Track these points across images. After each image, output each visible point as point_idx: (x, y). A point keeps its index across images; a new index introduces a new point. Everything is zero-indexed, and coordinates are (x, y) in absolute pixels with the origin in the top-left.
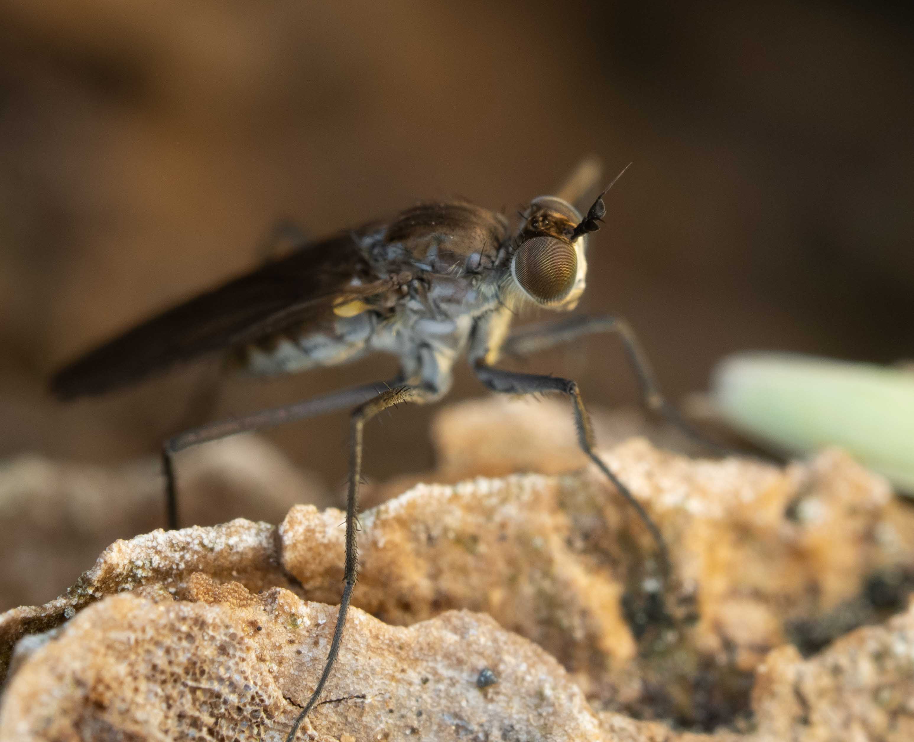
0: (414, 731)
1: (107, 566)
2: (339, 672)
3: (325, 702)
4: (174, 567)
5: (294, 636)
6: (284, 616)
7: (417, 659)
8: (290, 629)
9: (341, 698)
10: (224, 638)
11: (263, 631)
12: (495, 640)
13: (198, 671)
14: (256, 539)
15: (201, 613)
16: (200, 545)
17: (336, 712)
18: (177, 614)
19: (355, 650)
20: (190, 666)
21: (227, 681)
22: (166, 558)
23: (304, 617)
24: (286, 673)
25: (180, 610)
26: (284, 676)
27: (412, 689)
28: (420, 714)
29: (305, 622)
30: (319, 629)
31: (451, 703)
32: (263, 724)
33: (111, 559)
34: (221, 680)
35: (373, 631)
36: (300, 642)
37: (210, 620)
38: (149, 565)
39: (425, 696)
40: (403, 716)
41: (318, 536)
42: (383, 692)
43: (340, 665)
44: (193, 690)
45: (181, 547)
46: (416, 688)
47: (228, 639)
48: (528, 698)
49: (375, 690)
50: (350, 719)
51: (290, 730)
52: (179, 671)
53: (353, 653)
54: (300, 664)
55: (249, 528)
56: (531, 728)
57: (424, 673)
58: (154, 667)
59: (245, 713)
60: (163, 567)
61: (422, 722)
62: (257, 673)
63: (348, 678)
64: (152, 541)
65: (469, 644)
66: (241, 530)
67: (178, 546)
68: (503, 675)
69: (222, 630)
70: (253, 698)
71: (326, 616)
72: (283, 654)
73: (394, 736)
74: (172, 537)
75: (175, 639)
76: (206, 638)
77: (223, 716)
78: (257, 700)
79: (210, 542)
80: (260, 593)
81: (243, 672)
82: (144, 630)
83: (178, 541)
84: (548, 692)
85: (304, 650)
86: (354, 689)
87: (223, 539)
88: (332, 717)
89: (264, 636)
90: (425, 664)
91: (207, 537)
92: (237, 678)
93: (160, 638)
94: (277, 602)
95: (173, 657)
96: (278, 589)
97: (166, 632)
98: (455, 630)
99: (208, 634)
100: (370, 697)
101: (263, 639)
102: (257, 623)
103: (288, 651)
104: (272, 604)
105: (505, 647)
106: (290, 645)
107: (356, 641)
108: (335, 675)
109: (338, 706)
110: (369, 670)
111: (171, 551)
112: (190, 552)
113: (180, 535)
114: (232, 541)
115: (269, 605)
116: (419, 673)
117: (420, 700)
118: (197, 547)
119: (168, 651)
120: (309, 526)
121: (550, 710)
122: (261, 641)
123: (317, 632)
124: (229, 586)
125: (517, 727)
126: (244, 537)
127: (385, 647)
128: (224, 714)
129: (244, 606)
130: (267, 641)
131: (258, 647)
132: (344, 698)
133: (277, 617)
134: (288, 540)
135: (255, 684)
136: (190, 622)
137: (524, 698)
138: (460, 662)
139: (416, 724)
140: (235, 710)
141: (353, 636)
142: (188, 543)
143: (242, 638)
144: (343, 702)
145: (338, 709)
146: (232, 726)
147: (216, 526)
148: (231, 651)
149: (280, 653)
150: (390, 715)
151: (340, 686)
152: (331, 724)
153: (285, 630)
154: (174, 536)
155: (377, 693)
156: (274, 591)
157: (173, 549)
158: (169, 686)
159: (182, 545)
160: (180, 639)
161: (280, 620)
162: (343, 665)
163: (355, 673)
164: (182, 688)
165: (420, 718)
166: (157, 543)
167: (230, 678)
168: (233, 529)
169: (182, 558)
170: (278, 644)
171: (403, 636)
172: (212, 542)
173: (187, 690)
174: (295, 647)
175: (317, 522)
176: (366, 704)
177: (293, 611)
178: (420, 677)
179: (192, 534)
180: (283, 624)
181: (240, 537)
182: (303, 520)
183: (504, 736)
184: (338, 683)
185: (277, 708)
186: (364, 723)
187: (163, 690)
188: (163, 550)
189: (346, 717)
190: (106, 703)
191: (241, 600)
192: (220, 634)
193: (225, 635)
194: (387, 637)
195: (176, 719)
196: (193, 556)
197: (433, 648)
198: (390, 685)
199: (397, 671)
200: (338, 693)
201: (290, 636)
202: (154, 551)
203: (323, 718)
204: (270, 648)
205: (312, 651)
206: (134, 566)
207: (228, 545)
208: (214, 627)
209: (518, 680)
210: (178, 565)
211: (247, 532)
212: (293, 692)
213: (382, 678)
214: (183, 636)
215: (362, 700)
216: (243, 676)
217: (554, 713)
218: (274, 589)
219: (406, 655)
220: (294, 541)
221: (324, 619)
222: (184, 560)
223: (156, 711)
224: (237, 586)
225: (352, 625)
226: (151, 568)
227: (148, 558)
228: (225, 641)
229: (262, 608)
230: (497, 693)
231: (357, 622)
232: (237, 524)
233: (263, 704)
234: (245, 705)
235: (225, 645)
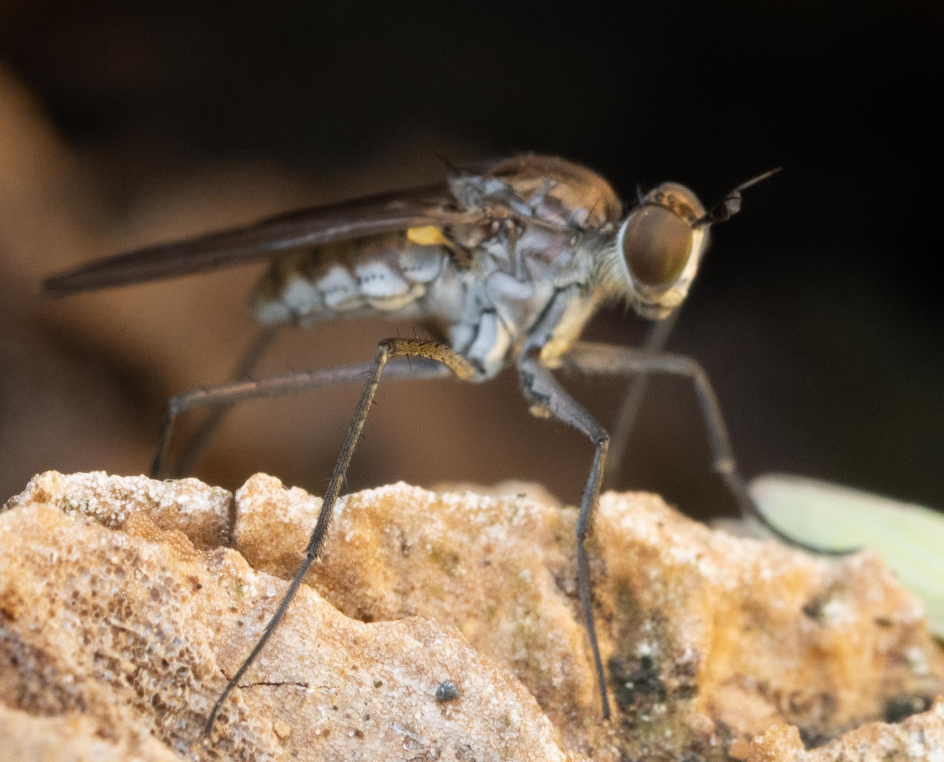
0: (358, 734)
1: (38, 490)
2: (282, 654)
3: (263, 684)
4: (113, 517)
5: (237, 604)
6: (229, 580)
7: (372, 659)
8: (234, 596)
9: (281, 681)
10: (158, 581)
11: (203, 590)
12: (463, 656)
13: (123, 613)
14: (209, 503)
15: (136, 546)
16: (145, 497)
17: (273, 697)
18: (110, 542)
19: (304, 634)
20: (116, 603)
21: (155, 627)
22: (104, 504)
23: (251, 585)
24: (223, 642)
25: (113, 537)
26: (220, 646)
27: (361, 690)
28: (367, 718)
29: (251, 591)
30: (266, 602)
31: (404, 713)
32: (189, 685)
33: (43, 484)
34: (149, 625)
35: (327, 616)
36: (244, 613)
37: (145, 557)
38: (84, 508)
39: (375, 701)
40: (348, 716)
41: (278, 512)
42: (328, 686)
43: (285, 646)
44: (117, 630)
45: (123, 495)
46: (368, 688)
47: (162, 583)
48: (491, 721)
49: (319, 682)
50: (287, 707)
51: (217, 698)
52: (104, 604)
53: (300, 636)
54: (239, 637)
55: (202, 490)
56: (489, 750)
57: (378, 676)
58: (76, 594)
59: (170, 669)
60: (100, 514)
61: (368, 727)
62: (191, 629)
63: (291, 661)
64: (93, 481)
65: (433, 654)
66: (193, 489)
67: (120, 493)
68: (466, 694)
69: (158, 571)
70: (182, 654)
71: (276, 590)
72: (222, 621)
73: (334, 735)
74: (115, 482)
75: (104, 569)
76: (139, 576)
77: (144, 666)
78: (186, 657)
79: (157, 495)
80: (206, 550)
81: (174, 623)
82: (69, 551)
83: (120, 488)
84: (514, 717)
85: (247, 621)
86: (297, 675)
87: (172, 495)
88: (267, 700)
89: (204, 597)
90: (380, 666)
91: (154, 489)
92: (167, 627)
93: (86, 564)
94: (223, 562)
95: (98, 588)
96: (226, 550)
97: (94, 558)
98: (419, 637)
99: (141, 572)
100: (313, 687)
101: (202, 600)
102: (198, 580)
103: (228, 620)
104: (218, 565)
105: (473, 665)
106: (231, 613)
107: (306, 623)
108: (277, 657)
109: (276, 690)
110: (316, 658)
111: (111, 497)
112: (133, 503)
113: (124, 481)
114: (182, 500)
115: (213, 566)
116: (373, 675)
117: (369, 704)
118: (141, 499)
119: (93, 581)
120: (270, 499)
121: (515, 735)
122: (200, 602)
123: (264, 606)
124: (172, 534)
125: (475, 748)
126: (196, 498)
127: (338, 637)
128: (148, 664)
129: (185, 560)
130: (205, 603)
131: (196, 607)
132: (284, 683)
133: (221, 579)
134: (244, 507)
135: (187, 639)
136: (123, 555)
137: (486, 720)
138: (420, 670)
139: (360, 728)
140: (160, 664)
141: (303, 617)
142: (132, 492)
143: (178, 586)
144: (282, 686)
145: (276, 693)
146: (153, 680)
147: (165, 481)
148: (164, 598)
149: (218, 619)
150: (333, 711)
151: (281, 668)
152: (266, 708)
153: (228, 595)
154: (118, 481)
155: (322, 685)
156: (222, 551)
157: (114, 495)
158: (90, 619)
159: (125, 493)
160: (109, 571)
161: (225, 583)
162: (288, 647)
163: (301, 658)
164: (104, 625)
165: (368, 722)
166: (97, 484)
167: (158, 626)
168: (184, 487)
169: (123, 508)
170: (217, 609)
171: (361, 631)
172: (158, 496)
173: (109, 628)
174: (236, 617)
175: (280, 497)
176: (308, 693)
177: (240, 576)
178: (372, 680)
179: (137, 483)
180: (227, 588)
181: (191, 497)
182: (265, 490)
183: (458, 756)
184: (279, 666)
185: (208, 672)
186: (303, 715)
187: (82, 622)
188: (103, 495)
189: (283, 704)
190: (16, 616)
191: (183, 553)
192: (154, 576)
193: (160, 577)
194: (341, 626)
195: (93, 657)
196: (135, 508)
197: (391, 650)
198: (339, 679)
199: (348, 667)
200: (279, 676)
201: (232, 603)
202: (93, 492)
203: (257, 699)
204: (208, 611)
205: (255, 626)
206: (68, 505)
207: (176, 503)
208: (149, 566)
209: (483, 702)
210: (117, 515)
211: (199, 493)
212: (227, 665)
213: (329, 670)
214: (113, 568)
215: (304, 688)
216: (173, 626)
217: (520, 739)
218: (221, 549)
219: (360, 652)
220: (251, 511)
221: (273, 592)
222: (125, 511)
223: (72, 642)
224: (179, 535)
225: (304, 605)
226: (87, 511)
227: (85, 499)
228: (160, 584)
229: (206, 567)
230: (458, 711)
231: (310, 602)
232: (190, 483)
233: (191, 662)
234: (171, 659)
235: (158, 589)
